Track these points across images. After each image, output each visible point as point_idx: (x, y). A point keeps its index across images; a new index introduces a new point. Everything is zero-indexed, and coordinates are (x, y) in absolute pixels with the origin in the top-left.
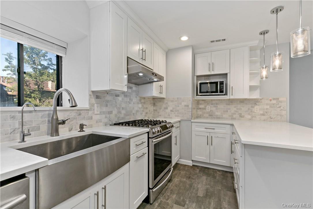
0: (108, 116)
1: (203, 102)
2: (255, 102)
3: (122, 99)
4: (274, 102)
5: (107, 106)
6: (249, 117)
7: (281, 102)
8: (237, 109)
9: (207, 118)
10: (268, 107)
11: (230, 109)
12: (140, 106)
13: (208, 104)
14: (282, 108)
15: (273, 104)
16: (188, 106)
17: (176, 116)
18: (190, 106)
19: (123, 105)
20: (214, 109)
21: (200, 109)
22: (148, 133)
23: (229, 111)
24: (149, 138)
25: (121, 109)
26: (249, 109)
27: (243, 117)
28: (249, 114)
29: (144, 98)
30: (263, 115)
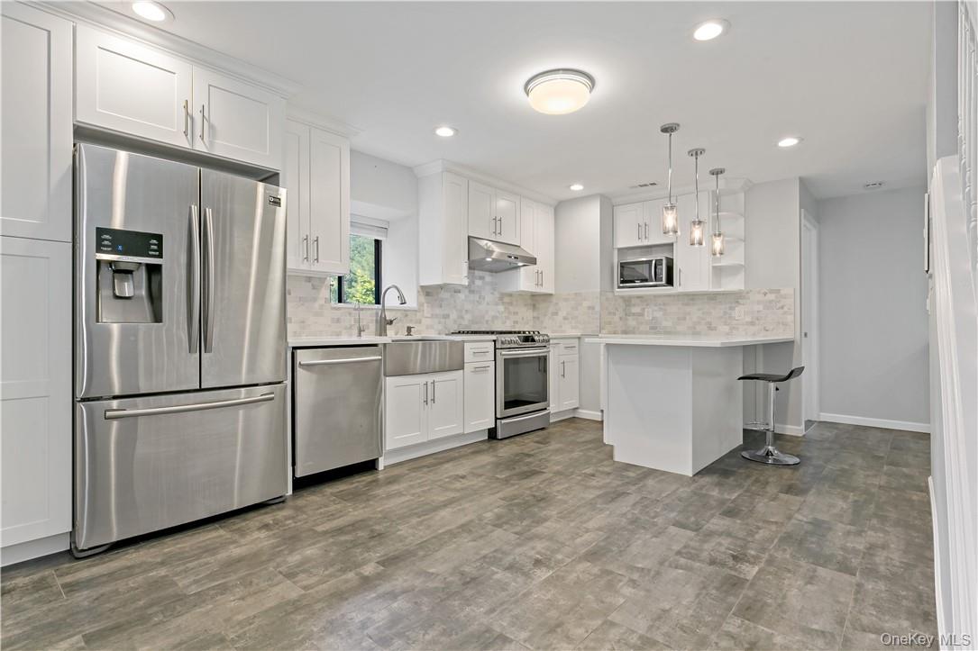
0: (443, 320)
1: (638, 301)
2: (736, 298)
3: (466, 296)
4: (771, 297)
5: (441, 306)
6: (726, 329)
7: (785, 297)
8: (703, 313)
9: (646, 333)
10: (761, 307)
11: (689, 314)
12: (501, 308)
13: (647, 305)
14: (786, 309)
15: (771, 302)
16: (593, 308)
17: (572, 328)
18: (598, 308)
19: (468, 306)
20: (659, 314)
21: (634, 314)
22: (495, 341)
23: (688, 317)
24: (495, 349)
25: (464, 312)
26: (725, 313)
27: (715, 329)
28: (726, 324)
29: (510, 295)
30: (752, 323)
